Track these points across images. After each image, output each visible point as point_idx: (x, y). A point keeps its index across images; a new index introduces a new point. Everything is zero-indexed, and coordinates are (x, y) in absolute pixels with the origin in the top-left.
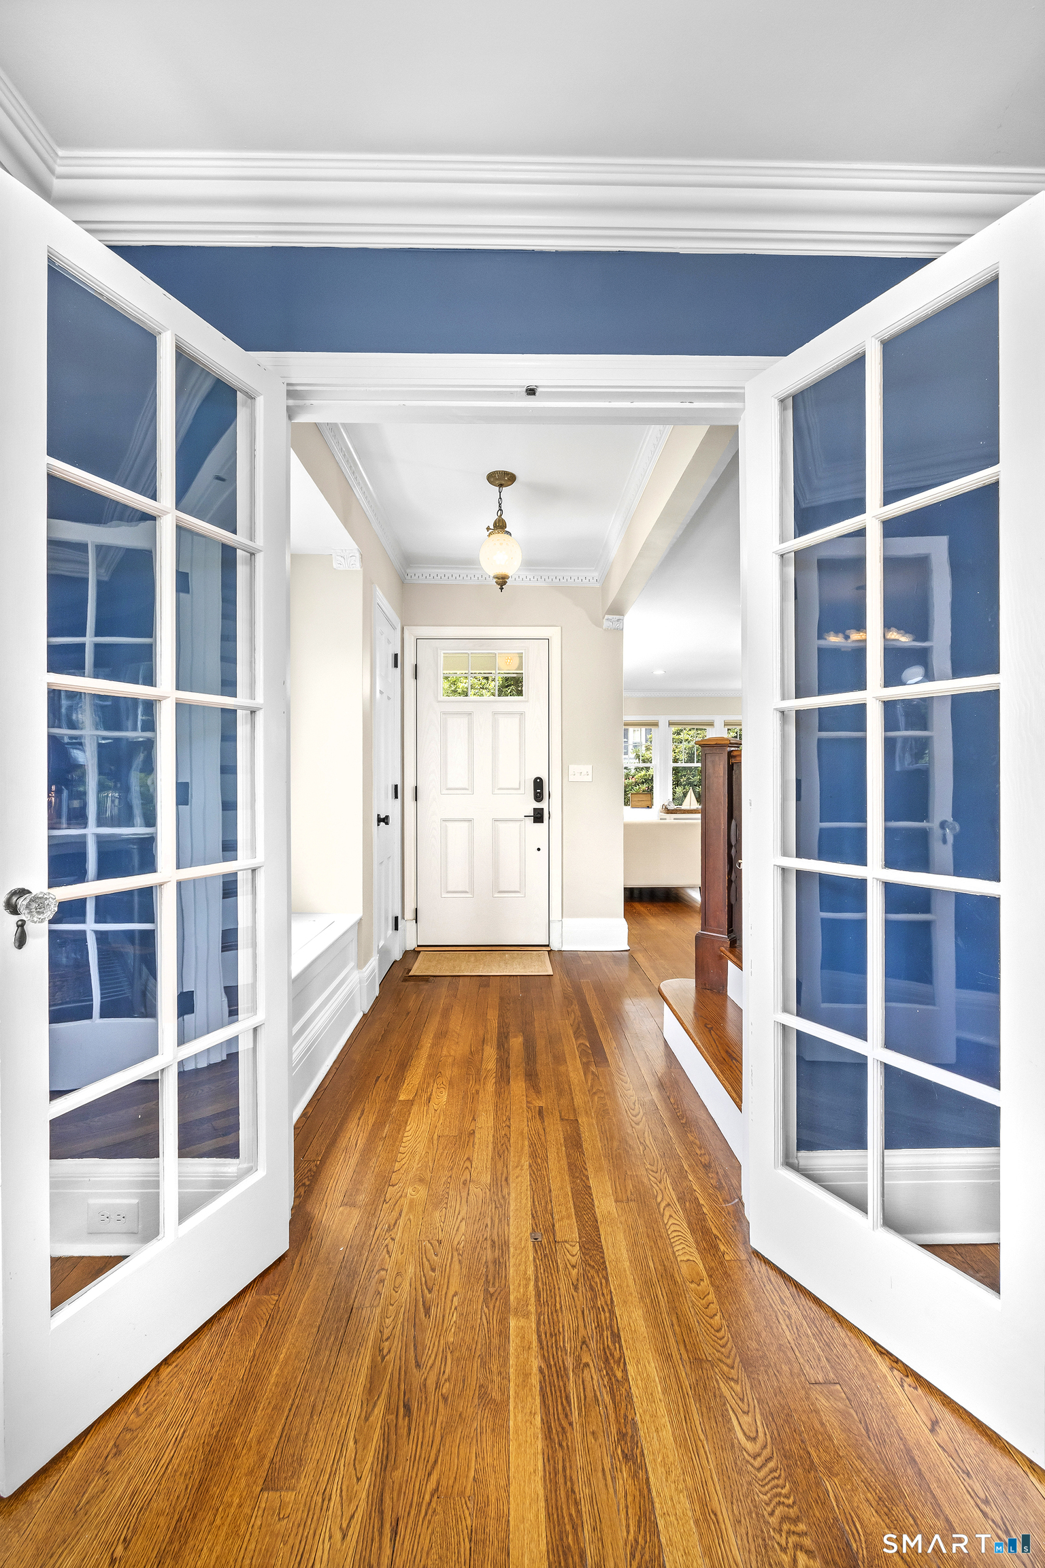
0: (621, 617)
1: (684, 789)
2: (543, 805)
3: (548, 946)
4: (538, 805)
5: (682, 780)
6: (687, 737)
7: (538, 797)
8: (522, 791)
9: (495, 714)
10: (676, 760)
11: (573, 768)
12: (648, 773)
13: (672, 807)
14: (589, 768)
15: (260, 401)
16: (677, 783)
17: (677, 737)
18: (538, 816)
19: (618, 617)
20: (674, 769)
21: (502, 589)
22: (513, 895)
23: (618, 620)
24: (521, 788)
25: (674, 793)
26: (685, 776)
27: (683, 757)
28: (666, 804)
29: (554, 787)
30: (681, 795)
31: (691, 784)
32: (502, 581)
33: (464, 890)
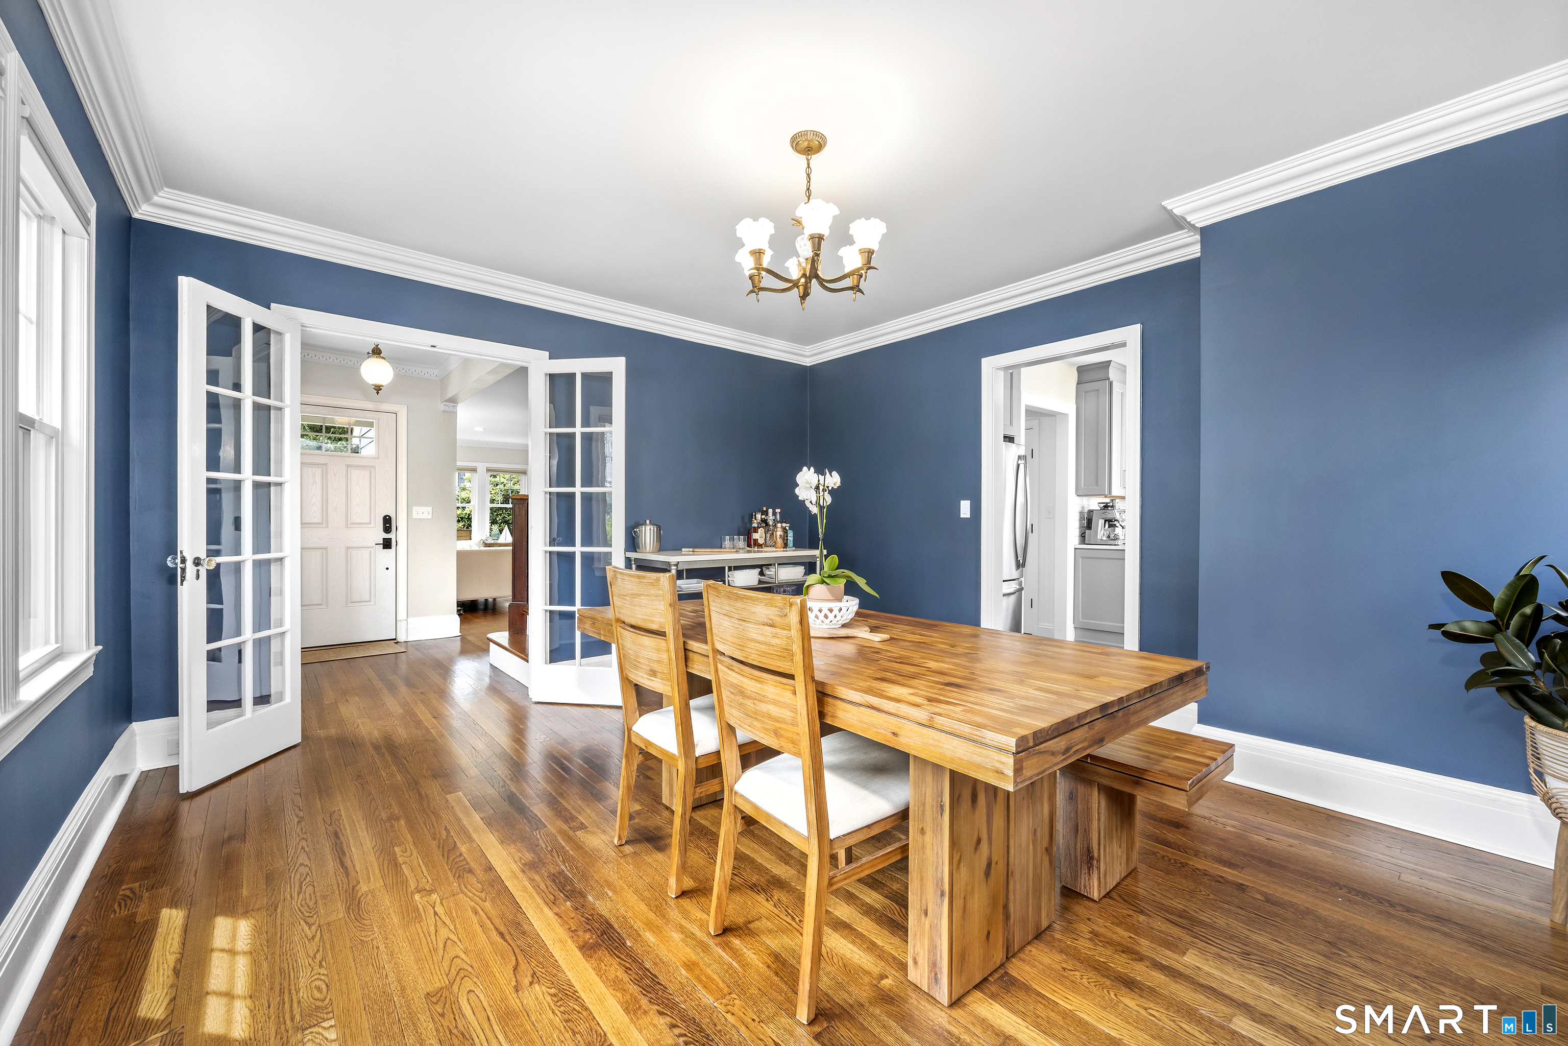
0: (456, 405)
1: (500, 526)
2: (391, 536)
3: (395, 639)
4: (387, 536)
5: (498, 519)
6: (502, 480)
7: (387, 529)
8: (372, 525)
9: (348, 466)
10: (492, 501)
11: (415, 509)
12: (465, 512)
13: (490, 541)
14: (430, 509)
15: (287, 338)
16: (493, 522)
17: (494, 480)
18: (387, 544)
19: (453, 404)
20: (491, 509)
21: (378, 393)
22: (364, 604)
23: (453, 406)
24: (372, 523)
25: (491, 529)
26: (501, 515)
27: (500, 498)
28: (484, 539)
29: (401, 523)
30: (498, 532)
31: (506, 522)
32: (378, 389)
33: (319, 603)
